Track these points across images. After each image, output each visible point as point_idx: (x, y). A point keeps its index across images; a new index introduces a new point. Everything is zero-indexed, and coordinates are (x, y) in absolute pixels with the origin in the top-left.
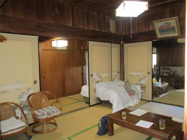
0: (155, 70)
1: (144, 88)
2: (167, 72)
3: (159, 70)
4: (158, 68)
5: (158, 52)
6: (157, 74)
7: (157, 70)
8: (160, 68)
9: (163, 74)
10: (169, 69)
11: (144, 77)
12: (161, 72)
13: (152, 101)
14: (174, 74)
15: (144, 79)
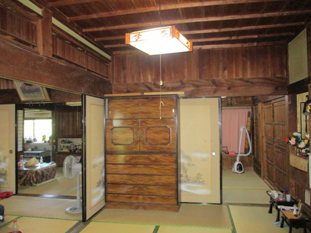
0: (50, 145)
1: (4, 175)
2: (68, 146)
3: (56, 144)
4: (54, 141)
5: (55, 115)
6: (53, 149)
7: (53, 144)
8: (57, 141)
9: (62, 150)
10: (69, 142)
11: (5, 158)
12: (59, 146)
13: (17, 194)
14: (76, 149)
15: (4, 162)
